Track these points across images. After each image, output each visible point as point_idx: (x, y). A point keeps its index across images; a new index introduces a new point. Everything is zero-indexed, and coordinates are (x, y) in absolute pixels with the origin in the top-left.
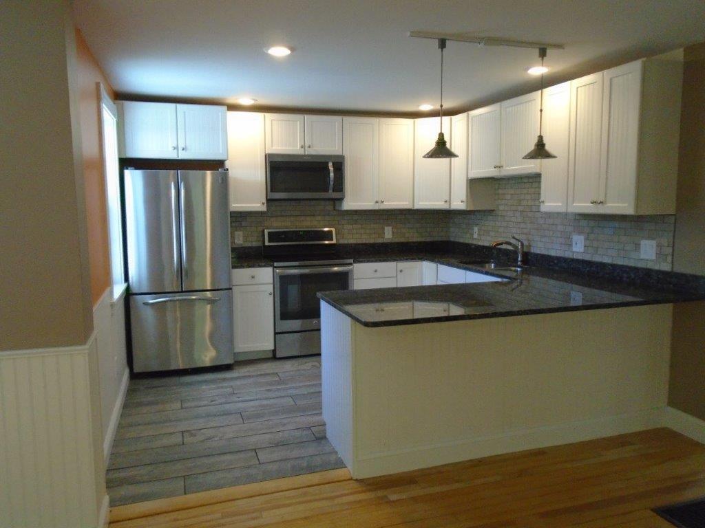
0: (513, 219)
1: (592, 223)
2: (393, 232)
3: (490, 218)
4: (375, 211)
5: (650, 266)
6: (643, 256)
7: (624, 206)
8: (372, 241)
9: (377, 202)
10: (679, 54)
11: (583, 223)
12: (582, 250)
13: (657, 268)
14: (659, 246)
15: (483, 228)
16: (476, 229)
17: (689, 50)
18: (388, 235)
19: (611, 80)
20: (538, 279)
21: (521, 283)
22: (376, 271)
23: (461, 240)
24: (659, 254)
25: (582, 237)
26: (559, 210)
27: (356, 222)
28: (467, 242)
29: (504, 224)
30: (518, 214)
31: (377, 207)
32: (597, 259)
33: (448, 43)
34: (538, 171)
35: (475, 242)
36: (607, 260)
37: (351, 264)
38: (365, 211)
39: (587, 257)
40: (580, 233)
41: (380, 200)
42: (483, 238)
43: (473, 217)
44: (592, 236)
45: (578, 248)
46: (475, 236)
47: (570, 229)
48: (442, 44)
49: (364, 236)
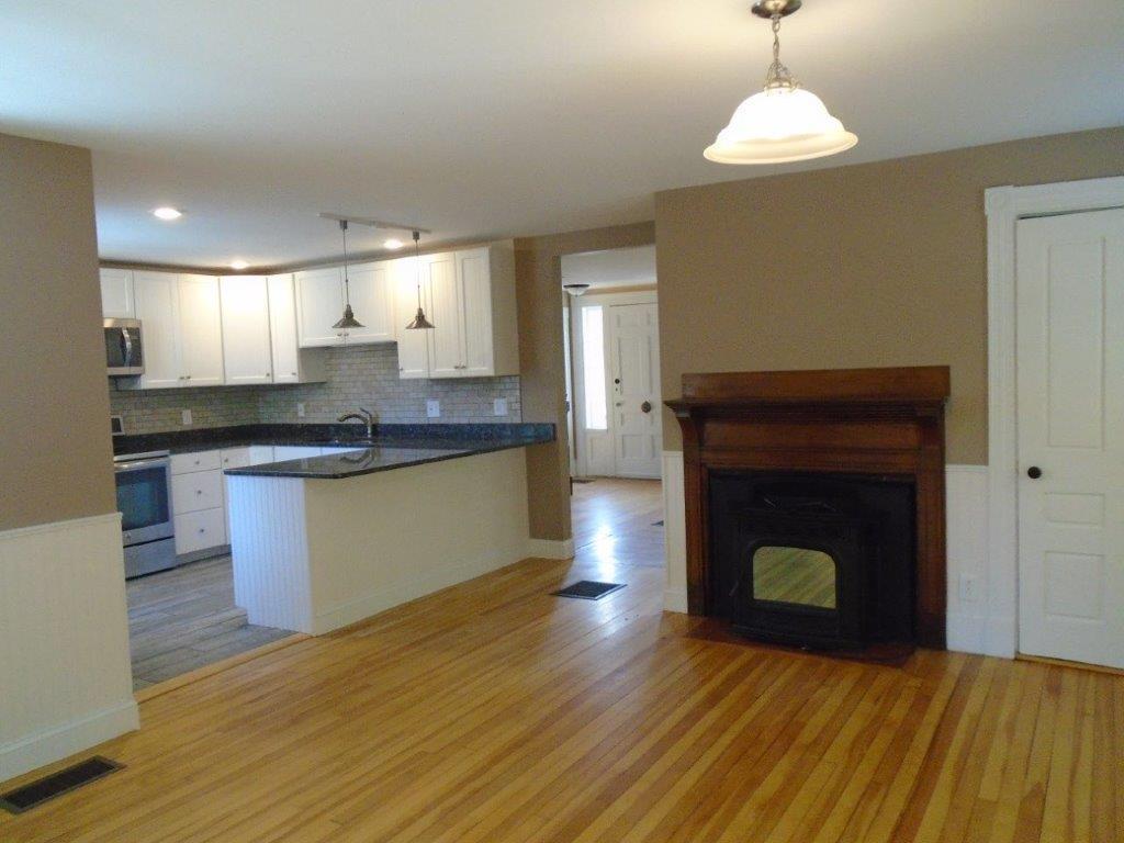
0: (355, 390)
1: (446, 388)
2: (193, 417)
3: (322, 391)
4: (179, 389)
5: (504, 421)
6: (497, 413)
7: (485, 369)
8: (167, 430)
9: (182, 378)
10: (510, 244)
11: (436, 388)
12: (438, 415)
13: (509, 422)
14: (510, 403)
15: (311, 404)
16: (301, 406)
17: (517, 241)
18: (188, 420)
19: (463, 260)
20: (391, 451)
21: (373, 459)
22: (198, 463)
23: (279, 421)
24: (510, 409)
25: (437, 403)
26: (421, 376)
27: (146, 406)
28: (288, 422)
29: (342, 397)
30: (359, 384)
31: (182, 384)
32: (455, 421)
33: (349, 224)
34: (393, 339)
35: (300, 422)
36: (464, 421)
37: (166, 456)
38: (168, 390)
39: (444, 421)
40: (435, 399)
41: (185, 376)
42: (312, 415)
43: (295, 392)
44: (446, 400)
45: (434, 412)
46: (301, 414)
47: (421, 395)
48: (344, 225)
49: (159, 424)
